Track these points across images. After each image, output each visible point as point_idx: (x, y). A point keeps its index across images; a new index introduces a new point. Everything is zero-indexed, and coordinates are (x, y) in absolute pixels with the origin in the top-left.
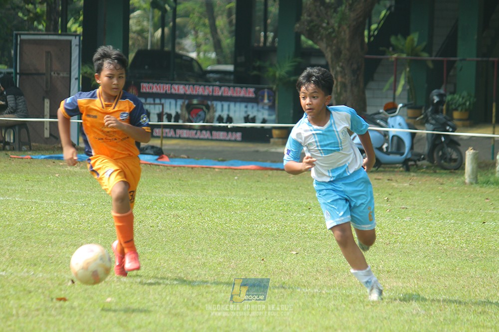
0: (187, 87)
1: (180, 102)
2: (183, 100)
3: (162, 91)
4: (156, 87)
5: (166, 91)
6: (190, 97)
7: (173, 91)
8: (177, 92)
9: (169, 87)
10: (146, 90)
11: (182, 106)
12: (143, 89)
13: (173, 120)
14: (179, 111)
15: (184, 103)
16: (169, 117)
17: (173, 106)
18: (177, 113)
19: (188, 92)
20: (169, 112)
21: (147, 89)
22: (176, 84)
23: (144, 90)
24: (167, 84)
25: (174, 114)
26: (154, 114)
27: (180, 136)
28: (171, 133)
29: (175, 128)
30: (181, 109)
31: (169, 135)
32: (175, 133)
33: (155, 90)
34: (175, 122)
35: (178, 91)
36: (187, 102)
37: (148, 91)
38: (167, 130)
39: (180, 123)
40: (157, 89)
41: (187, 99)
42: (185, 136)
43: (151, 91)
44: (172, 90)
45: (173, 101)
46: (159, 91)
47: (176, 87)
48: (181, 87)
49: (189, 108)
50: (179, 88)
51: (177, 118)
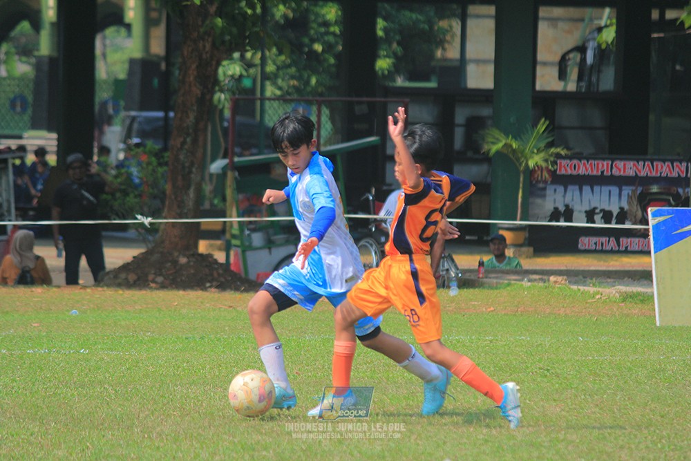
0: (641, 163)
1: (627, 191)
2: (634, 188)
3: (595, 173)
4: (584, 164)
5: (602, 172)
6: (647, 181)
7: (616, 172)
8: (622, 173)
9: (608, 164)
10: (566, 170)
11: (630, 197)
12: (560, 170)
13: (614, 220)
14: (626, 207)
15: (634, 191)
16: (607, 217)
17: (615, 198)
18: (622, 209)
19: (643, 174)
20: (607, 208)
21: (569, 169)
22: (621, 159)
23: (563, 172)
24: (603, 159)
25: (615, 212)
26: (580, 211)
27: (626, 248)
28: (611, 244)
29: (618, 234)
30: (629, 203)
31: (608, 248)
32: (619, 246)
33: (582, 171)
34: (617, 223)
35: (624, 171)
36: (639, 190)
37: (569, 172)
38: (604, 239)
39: (627, 226)
40: (587, 170)
41: (640, 185)
42: (636, 248)
43: (575, 173)
44: (614, 169)
45: (615, 190)
46: (589, 172)
47: (620, 164)
48: (630, 164)
49: (645, 201)
50: (627, 168)
51: (622, 217)
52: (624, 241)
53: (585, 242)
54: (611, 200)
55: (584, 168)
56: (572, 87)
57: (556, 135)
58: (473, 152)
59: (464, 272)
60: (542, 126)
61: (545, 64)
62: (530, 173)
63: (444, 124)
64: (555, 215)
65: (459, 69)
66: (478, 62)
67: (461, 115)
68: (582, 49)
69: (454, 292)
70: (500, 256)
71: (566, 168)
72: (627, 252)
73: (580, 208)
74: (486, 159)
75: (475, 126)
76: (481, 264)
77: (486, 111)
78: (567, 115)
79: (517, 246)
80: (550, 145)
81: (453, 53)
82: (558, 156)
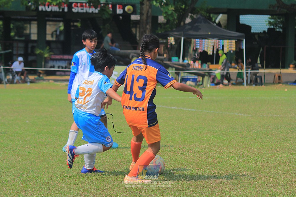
1: (67, 62)
3: (60, 58)
7: (64, 58)
22: (66, 55)
24: (62, 55)
26: (57, 67)
28: (63, 73)
29: (65, 71)
35: (66, 58)
43: (55, 58)
45: (64, 62)
51: (66, 68)
52: (67, 73)
53: (58, 73)
54: (63, 64)
55: (57, 57)
56: (54, 39)
57: (51, 50)
58: (33, 53)
59: (31, 80)
60: (48, 48)
61: (49, 34)
62: (45, 58)
63: (26, 48)
64: (51, 67)
65: (29, 35)
66: (34, 34)
67: (30, 45)
68: (56, 31)
69: (29, 84)
70: (39, 76)
71: (53, 57)
72: (67, 75)
73: (56, 65)
74: (36, 55)
75: (33, 48)
76: (35, 78)
77: (35, 44)
78: (53, 45)
79: (43, 74)
80: (50, 52)
81: (28, 32)
82: (51, 55)
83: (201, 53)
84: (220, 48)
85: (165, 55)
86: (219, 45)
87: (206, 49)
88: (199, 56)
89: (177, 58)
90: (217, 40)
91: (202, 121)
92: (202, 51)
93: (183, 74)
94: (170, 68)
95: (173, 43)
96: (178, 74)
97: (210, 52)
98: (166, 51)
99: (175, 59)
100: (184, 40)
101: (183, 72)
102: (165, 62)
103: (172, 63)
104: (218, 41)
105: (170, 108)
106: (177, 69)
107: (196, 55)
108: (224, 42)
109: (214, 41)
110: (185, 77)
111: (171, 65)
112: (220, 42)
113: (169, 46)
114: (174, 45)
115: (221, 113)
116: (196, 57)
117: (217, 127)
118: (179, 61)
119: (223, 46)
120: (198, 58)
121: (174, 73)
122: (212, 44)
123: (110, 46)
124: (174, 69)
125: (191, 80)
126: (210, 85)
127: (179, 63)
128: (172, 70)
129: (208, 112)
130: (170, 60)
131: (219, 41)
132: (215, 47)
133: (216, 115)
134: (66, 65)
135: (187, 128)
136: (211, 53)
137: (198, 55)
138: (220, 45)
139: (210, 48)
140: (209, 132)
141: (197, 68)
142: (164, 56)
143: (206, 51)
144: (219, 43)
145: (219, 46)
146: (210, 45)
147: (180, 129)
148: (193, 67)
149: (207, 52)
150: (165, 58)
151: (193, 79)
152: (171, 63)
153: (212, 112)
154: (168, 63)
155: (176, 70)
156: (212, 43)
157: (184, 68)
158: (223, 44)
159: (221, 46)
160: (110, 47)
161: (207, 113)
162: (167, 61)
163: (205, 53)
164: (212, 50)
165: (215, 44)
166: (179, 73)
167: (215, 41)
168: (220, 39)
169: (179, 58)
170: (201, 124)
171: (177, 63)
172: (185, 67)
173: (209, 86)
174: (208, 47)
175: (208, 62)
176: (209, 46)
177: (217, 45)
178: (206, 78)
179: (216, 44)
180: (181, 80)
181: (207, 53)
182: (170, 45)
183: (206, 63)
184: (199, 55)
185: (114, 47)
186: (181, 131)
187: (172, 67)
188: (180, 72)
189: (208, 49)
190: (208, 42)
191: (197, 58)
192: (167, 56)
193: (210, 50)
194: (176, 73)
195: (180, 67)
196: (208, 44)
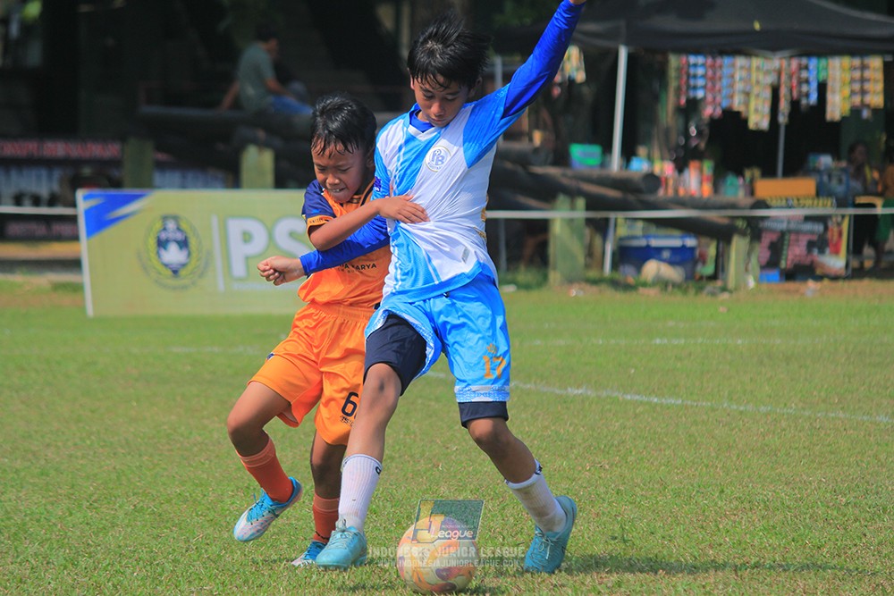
7: (46, 154)
14: (57, 190)
17: (44, 181)
18: (53, 193)
19: (75, 155)
20: (35, 192)
25: (45, 195)
26: (6, 195)
28: (40, 229)
30: (60, 186)
31: (39, 233)
32: (49, 230)
35: (55, 152)
41: (70, 167)
44: (45, 150)
45: (44, 173)
47: (51, 144)
48: (61, 144)
49: (77, 182)
50: (57, 148)
51: (53, 201)
52: (58, 228)
53: (14, 228)
54: (42, 184)
72: (59, 238)
73: (7, 191)
83: (713, 122)
84: (807, 95)
85: (538, 137)
86: (801, 82)
87: (737, 104)
88: (706, 138)
89: (596, 149)
90: (791, 57)
91: (713, 454)
92: (719, 112)
93: (626, 226)
94: (562, 200)
95: (580, 76)
96: (601, 227)
97: (758, 118)
98: (545, 115)
99: (583, 155)
100: (631, 59)
101: (626, 219)
102: (539, 170)
103: (569, 172)
104: (795, 63)
105: (558, 391)
106: (594, 203)
107: (693, 131)
108: (826, 69)
109: (776, 62)
110: (636, 243)
111: (565, 181)
112: (807, 68)
113: (557, 91)
114: (581, 84)
115: (807, 413)
116: (694, 143)
117: (787, 484)
118: (603, 165)
119: (822, 88)
120: (703, 146)
121: (583, 222)
122: (770, 79)
123: (271, 92)
124: (581, 202)
125: (666, 254)
126: (755, 280)
127: (604, 172)
128: (573, 208)
129: (742, 408)
130: (562, 159)
131: (804, 61)
132: (783, 91)
133: (784, 424)
134: (56, 187)
135: (637, 489)
136: (765, 124)
137: (700, 133)
138: (807, 81)
139: (758, 96)
140: (747, 506)
141: (692, 197)
142: (531, 140)
143: (738, 113)
144: (804, 74)
145: (805, 88)
146: (758, 82)
147: (606, 493)
148: (676, 191)
149: (744, 115)
150: (536, 150)
151: (674, 250)
152: (564, 175)
153: (763, 409)
154: (553, 171)
155: (589, 207)
156: (767, 73)
157: (631, 198)
158: (821, 78)
159: (814, 86)
160: (270, 99)
161: (741, 413)
162: (545, 163)
163: (732, 121)
164: (766, 108)
165: (784, 78)
166: (607, 220)
167: (785, 63)
168: (809, 55)
169: (607, 148)
170: (707, 466)
171: (597, 173)
172: (637, 193)
173: (752, 283)
174: (747, 94)
175: (749, 165)
176: (756, 90)
177: (795, 81)
178: (738, 245)
179: (790, 77)
180: (614, 254)
181: (746, 121)
182: (560, 85)
183: (740, 173)
184: (707, 131)
185: (291, 100)
186: (610, 504)
187: (572, 194)
188: (612, 215)
189: (747, 104)
190: (749, 69)
191: (696, 146)
192: (544, 141)
193: (760, 108)
194: (589, 222)
195: (612, 193)
196: (746, 80)
